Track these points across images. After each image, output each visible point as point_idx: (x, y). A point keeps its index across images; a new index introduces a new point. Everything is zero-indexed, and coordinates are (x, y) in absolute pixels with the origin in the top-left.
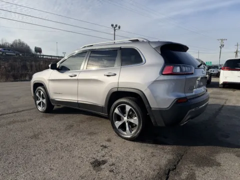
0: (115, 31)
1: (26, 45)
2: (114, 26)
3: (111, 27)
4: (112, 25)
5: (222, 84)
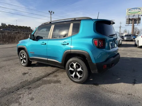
0: (51, 15)
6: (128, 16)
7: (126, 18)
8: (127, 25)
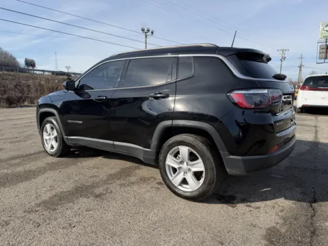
0: (146, 37)
1: (11, 56)
2: (146, 31)
3: (141, 32)
4: (143, 30)
5: (299, 108)
6: (324, 40)
7: (320, 44)
8: (323, 61)
